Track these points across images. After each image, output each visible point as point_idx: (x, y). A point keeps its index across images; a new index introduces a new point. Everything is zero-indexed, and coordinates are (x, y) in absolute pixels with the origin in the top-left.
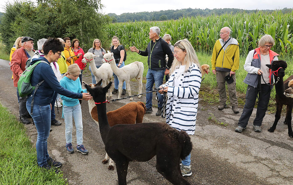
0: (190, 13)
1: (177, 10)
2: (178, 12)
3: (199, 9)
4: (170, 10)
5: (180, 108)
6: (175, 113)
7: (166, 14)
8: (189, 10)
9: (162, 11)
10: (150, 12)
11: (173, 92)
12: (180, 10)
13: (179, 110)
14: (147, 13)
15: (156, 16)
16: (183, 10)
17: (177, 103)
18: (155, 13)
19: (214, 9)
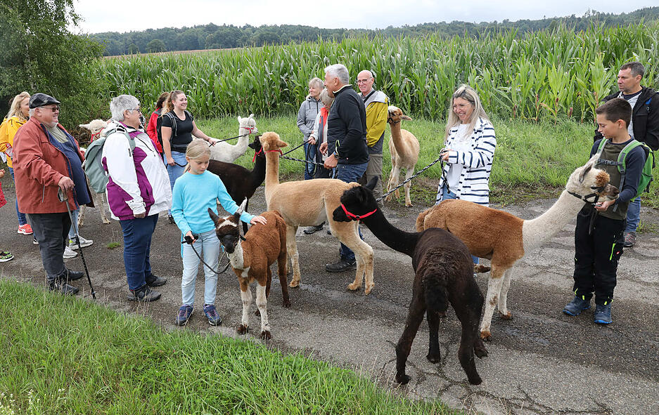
0: (213, 35)
1: (185, 29)
2: (186, 33)
3: (232, 26)
4: (168, 29)
5: (470, 187)
6: (462, 194)
7: (161, 37)
8: (211, 28)
9: (150, 31)
10: (124, 33)
11: (457, 157)
12: (192, 28)
13: (468, 191)
14: (115, 36)
15: (137, 42)
16: (198, 29)
17: (465, 179)
18: (136, 37)
19: (262, 27)
